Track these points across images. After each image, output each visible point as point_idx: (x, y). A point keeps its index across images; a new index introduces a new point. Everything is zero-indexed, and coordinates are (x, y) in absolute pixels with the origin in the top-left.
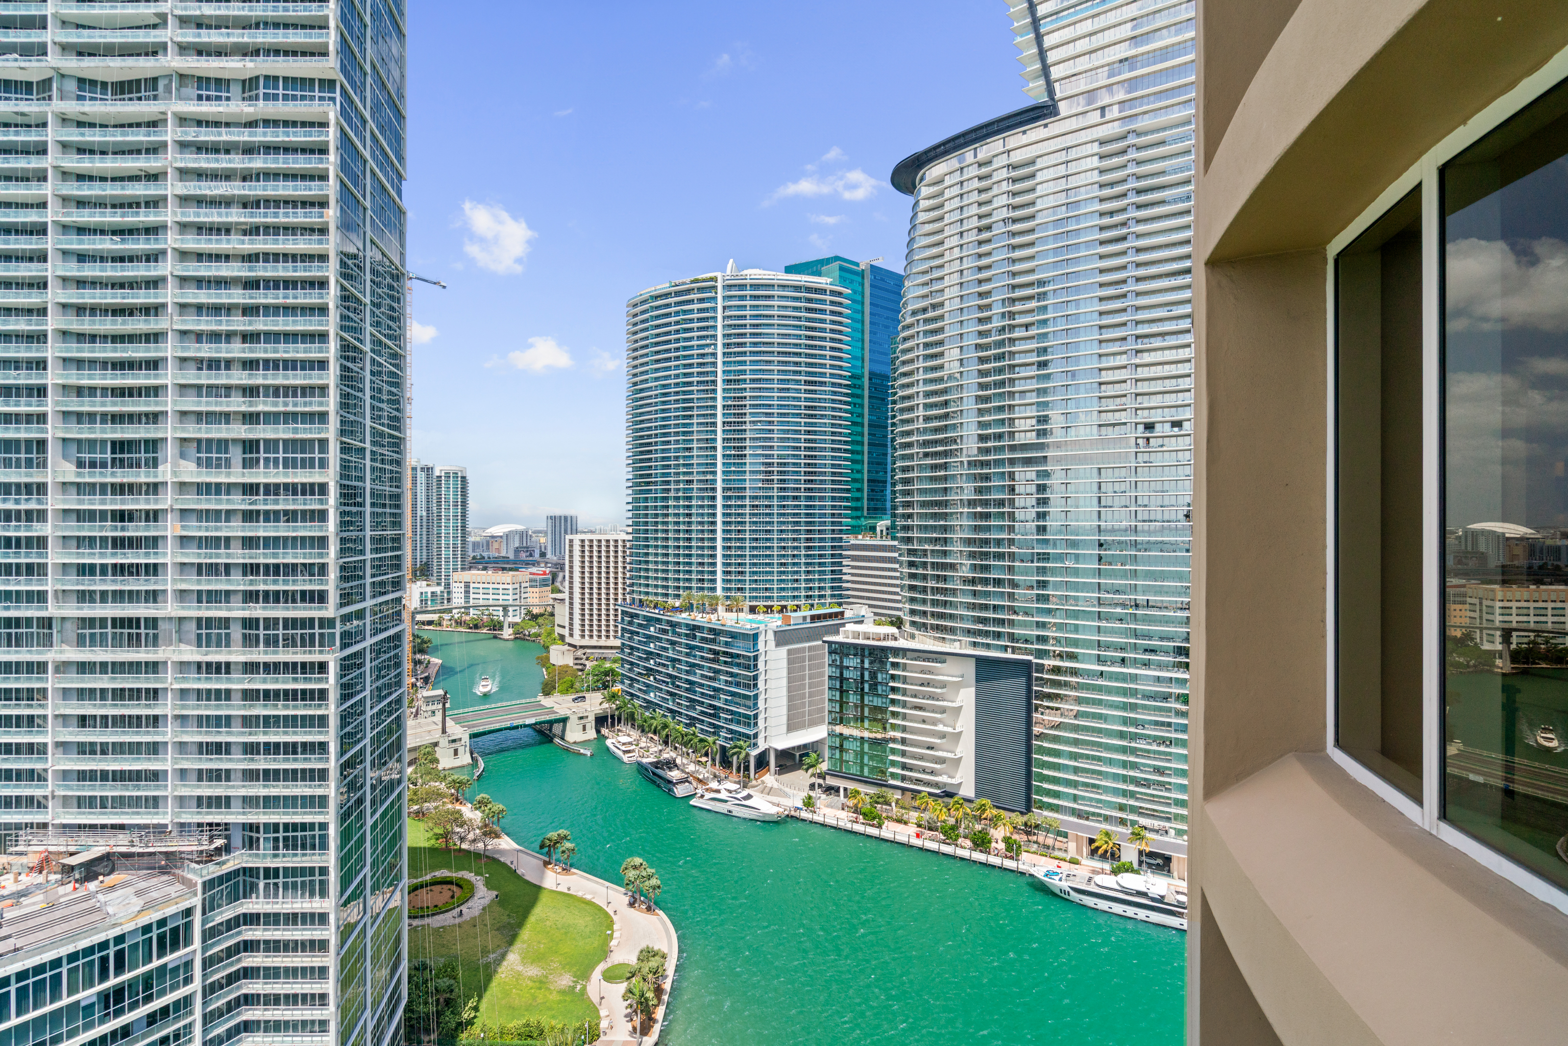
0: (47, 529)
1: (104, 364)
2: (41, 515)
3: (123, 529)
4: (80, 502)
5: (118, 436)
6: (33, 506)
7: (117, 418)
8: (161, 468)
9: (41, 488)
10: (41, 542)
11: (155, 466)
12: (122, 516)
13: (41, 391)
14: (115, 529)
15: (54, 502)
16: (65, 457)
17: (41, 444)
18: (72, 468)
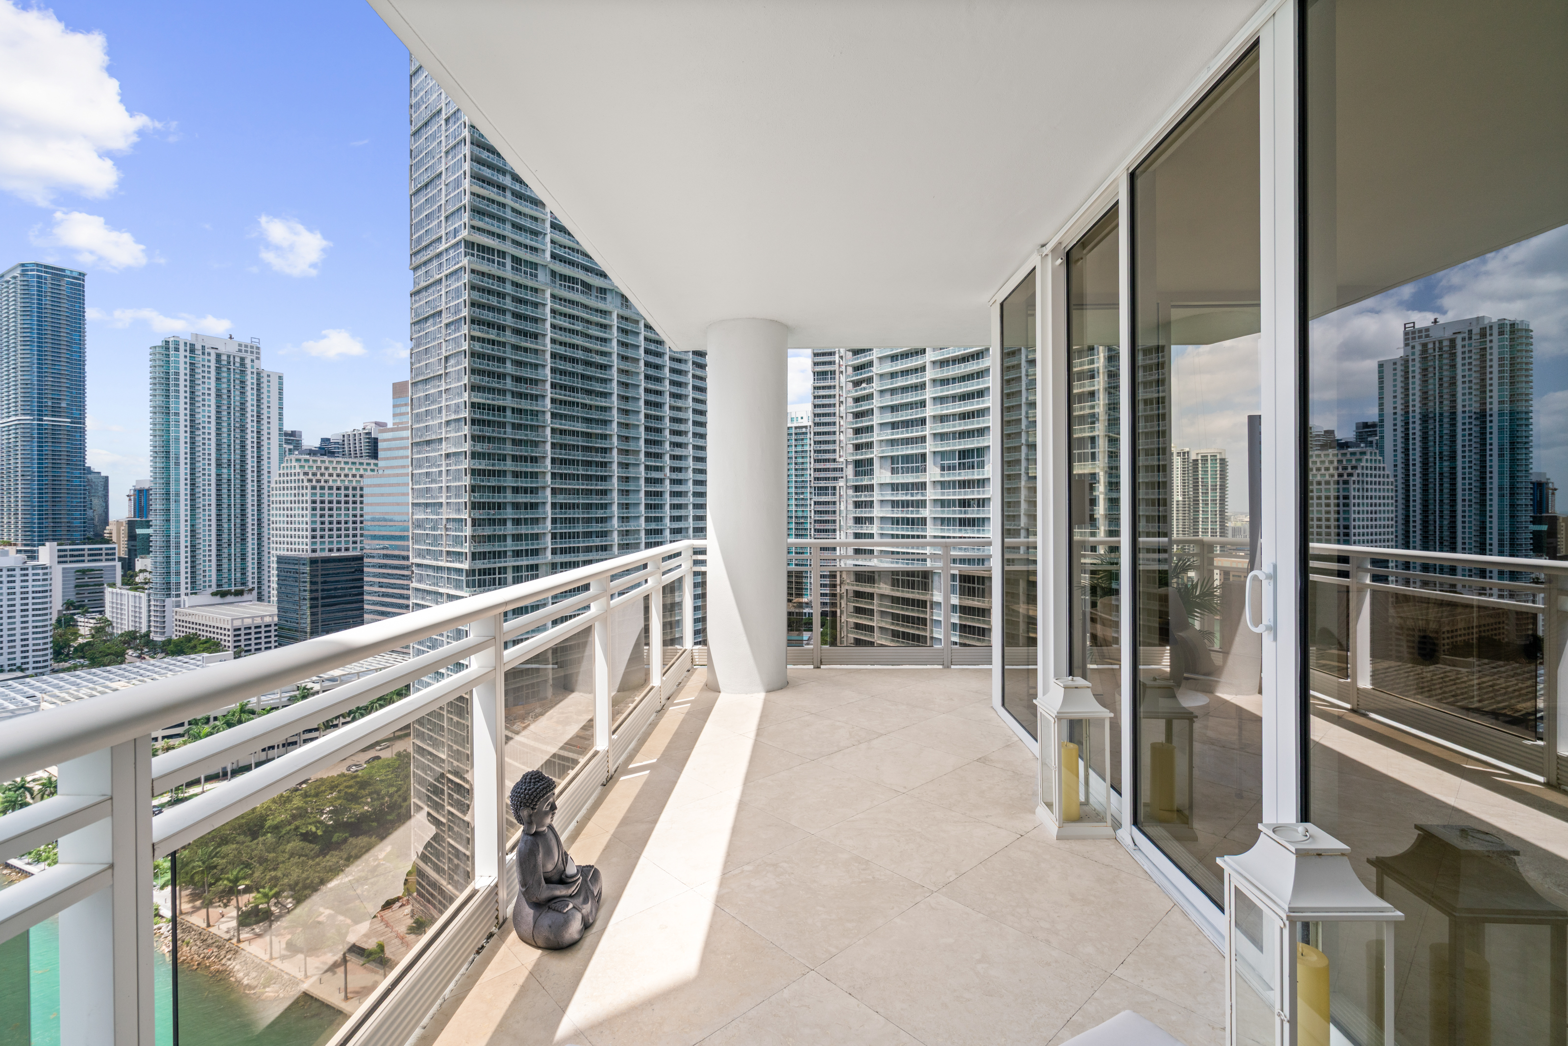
0: (926, 513)
1: (954, 398)
2: (922, 504)
3: (965, 513)
4: (943, 494)
5: (962, 447)
6: (919, 497)
7: (963, 435)
8: (986, 467)
9: (923, 485)
10: (923, 521)
11: (983, 467)
12: (964, 503)
13: (923, 421)
14: (960, 512)
15: (931, 494)
16: (935, 464)
17: (923, 456)
18: (938, 470)
